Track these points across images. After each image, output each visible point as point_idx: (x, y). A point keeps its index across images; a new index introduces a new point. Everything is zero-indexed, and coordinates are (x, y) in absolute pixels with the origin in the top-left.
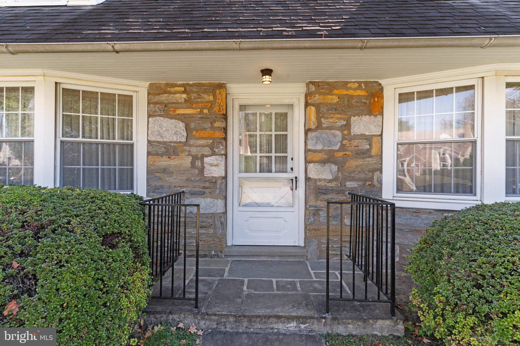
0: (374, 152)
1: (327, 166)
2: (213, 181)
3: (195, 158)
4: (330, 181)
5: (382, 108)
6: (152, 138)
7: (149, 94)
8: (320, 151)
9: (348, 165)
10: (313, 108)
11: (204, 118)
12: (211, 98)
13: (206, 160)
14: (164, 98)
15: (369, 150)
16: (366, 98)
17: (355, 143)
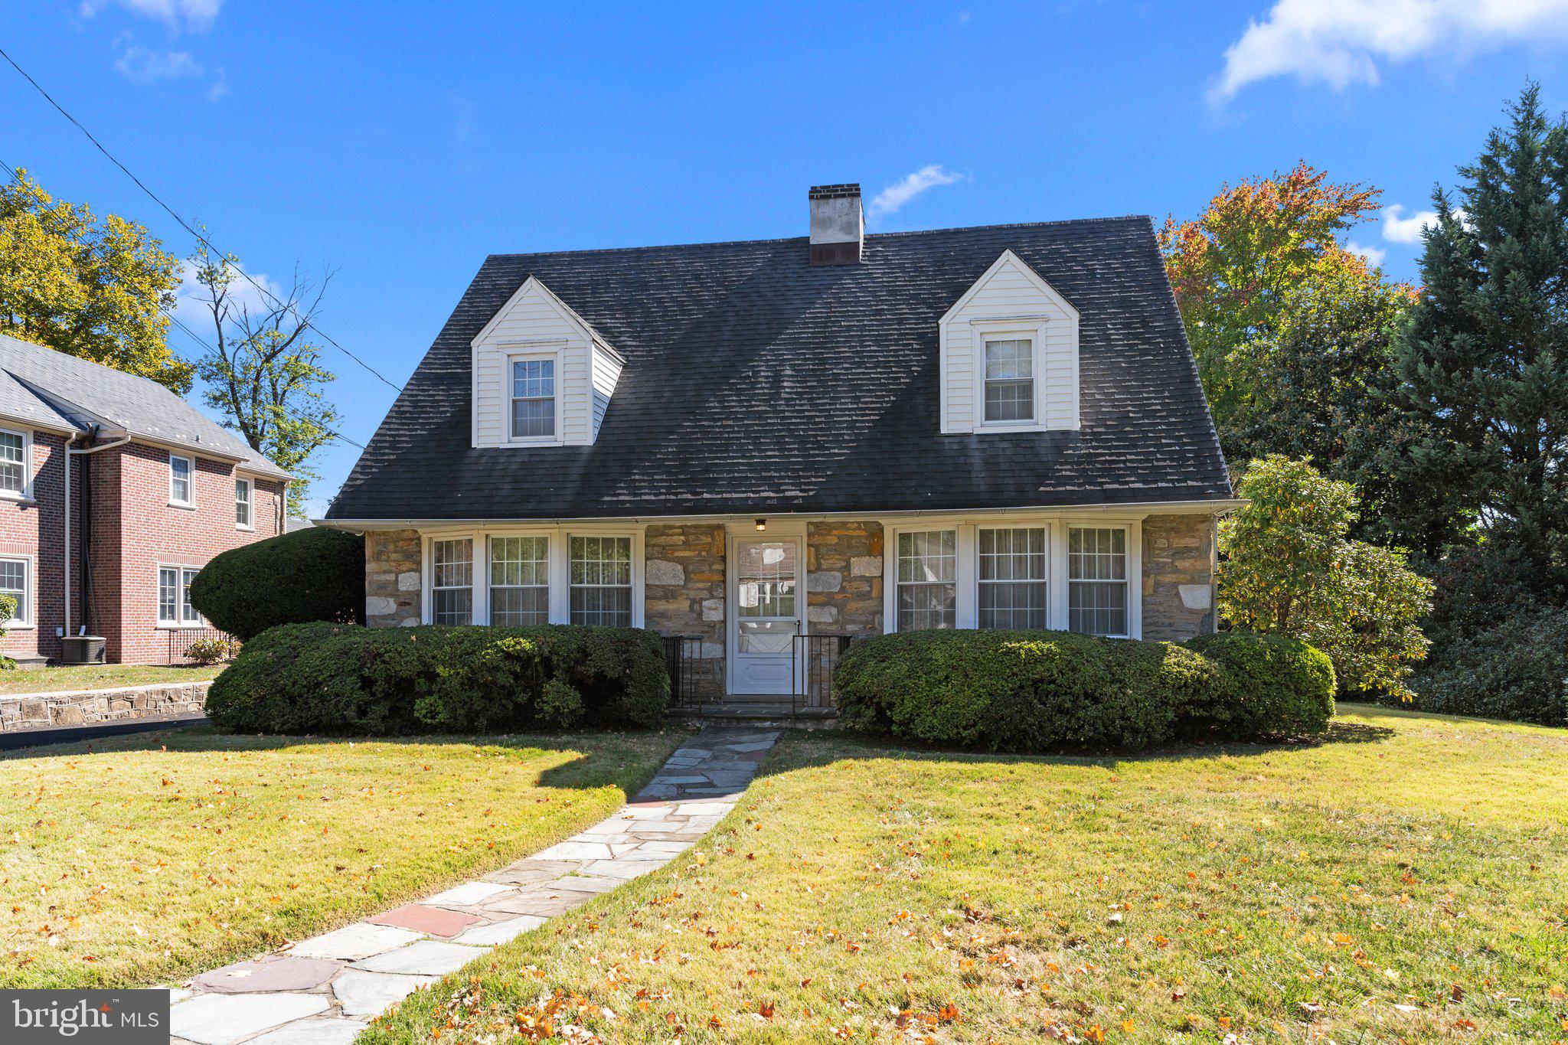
0: (874, 593)
1: (826, 609)
2: (712, 626)
3: (693, 601)
4: (830, 624)
5: (883, 548)
6: (651, 582)
7: (646, 536)
8: (820, 594)
9: (848, 607)
10: (813, 549)
11: (703, 561)
12: (710, 540)
13: (705, 603)
14: (662, 540)
15: (870, 592)
16: (866, 538)
17: (856, 584)
